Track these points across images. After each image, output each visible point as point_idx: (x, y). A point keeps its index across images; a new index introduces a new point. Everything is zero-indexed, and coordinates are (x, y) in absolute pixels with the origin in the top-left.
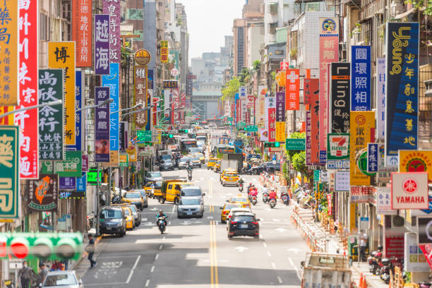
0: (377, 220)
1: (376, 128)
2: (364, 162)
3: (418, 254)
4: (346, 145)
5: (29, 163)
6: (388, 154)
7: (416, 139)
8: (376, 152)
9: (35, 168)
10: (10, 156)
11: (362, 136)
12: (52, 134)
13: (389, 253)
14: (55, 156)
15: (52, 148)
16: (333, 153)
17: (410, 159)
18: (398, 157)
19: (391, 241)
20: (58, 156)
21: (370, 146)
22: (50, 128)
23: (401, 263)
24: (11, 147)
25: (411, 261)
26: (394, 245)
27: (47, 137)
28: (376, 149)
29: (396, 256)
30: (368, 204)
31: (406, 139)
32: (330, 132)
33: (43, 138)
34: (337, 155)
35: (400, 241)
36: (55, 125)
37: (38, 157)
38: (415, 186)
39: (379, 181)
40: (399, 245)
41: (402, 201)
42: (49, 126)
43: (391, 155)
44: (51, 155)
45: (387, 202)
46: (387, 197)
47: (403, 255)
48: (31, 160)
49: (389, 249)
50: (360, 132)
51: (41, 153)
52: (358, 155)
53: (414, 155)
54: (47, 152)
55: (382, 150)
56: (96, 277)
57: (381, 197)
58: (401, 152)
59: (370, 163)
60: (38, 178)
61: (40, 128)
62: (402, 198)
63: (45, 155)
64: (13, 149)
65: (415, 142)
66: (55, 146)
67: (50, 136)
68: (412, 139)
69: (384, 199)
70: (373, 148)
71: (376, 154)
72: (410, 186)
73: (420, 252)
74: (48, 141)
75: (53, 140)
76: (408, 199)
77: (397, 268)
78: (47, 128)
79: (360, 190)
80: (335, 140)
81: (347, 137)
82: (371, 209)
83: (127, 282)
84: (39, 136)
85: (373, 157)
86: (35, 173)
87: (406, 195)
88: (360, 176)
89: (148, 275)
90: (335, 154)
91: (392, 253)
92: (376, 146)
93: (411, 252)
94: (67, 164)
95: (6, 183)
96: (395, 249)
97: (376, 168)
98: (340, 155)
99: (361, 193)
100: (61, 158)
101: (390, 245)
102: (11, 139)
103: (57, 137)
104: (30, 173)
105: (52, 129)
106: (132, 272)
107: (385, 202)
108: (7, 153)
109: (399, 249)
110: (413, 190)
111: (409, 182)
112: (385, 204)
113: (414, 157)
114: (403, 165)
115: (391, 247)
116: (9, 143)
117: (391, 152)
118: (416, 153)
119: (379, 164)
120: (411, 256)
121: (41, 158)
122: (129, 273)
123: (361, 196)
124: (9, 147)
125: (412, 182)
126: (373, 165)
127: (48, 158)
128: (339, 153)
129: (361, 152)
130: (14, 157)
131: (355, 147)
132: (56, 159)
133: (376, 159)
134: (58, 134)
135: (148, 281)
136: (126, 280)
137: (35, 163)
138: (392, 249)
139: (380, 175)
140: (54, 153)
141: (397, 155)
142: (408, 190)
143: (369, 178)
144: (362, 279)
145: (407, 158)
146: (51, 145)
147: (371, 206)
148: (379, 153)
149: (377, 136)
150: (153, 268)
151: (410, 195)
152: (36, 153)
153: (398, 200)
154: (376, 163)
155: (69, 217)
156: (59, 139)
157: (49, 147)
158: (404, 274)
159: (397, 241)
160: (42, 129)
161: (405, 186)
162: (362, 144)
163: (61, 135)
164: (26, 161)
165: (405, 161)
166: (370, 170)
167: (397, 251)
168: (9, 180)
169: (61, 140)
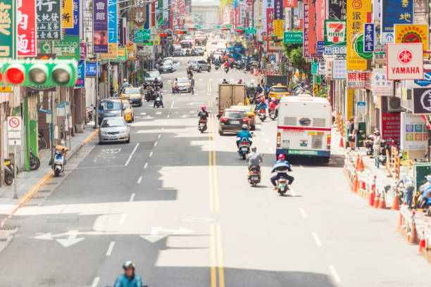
0: (374, 105)
1: (372, 12)
2: (360, 45)
3: (414, 133)
4: (343, 30)
5: (27, 41)
6: (384, 31)
7: (412, 16)
8: (372, 31)
9: (33, 46)
10: (7, 23)
11: (358, 20)
12: (50, 14)
13: (385, 135)
14: (53, 35)
15: (50, 28)
16: (330, 39)
17: (406, 33)
18: (394, 34)
19: (388, 123)
20: (56, 36)
21: (366, 25)
22: (48, 8)
23: (397, 144)
24: (8, 14)
25: (407, 140)
26: (390, 127)
27: (45, 17)
28: (372, 29)
29: (393, 138)
30: (365, 90)
31: (402, 16)
32: (327, 18)
33: (41, 18)
34: (334, 40)
35: (396, 123)
36: (53, 5)
37: (36, 36)
38: (410, 57)
39: (375, 62)
40: (394, 127)
41: (398, 71)
42: (47, 7)
43: (387, 31)
44: (49, 35)
45: (384, 83)
46: (383, 78)
47: (399, 137)
48: (29, 37)
49: (385, 131)
50: (357, 16)
51: (40, 33)
52: (354, 38)
53: (410, 29)
54: (45, 32)
55: (378, 30)
56: (95, 161)
57: (377, 78)
58: (396, 26)
59: (366, 42)
60: (36, 56)
61: (38, 7)
62: (398, 68)
63: (43, 35)
64: (11, 17)
65: (411, 19)
66: (52, 26)
67: (48, 16)
68: (407, 15)
69: (381, 81)
70: (369, 27)
71: (372, 33)
72: (406, 57)
73: (416, 131)
74: (46, 21)
75: (51, 20)
76: (403, 70)
77: (393, 148)
78: (45, 8)
79: (357, 76)
80: (331, 26)
81: (344, 23)
82: (368, 95)
83: (126, 165)
84: (36, 16)
85: (369, 37)
86: (33, 50)
87: (401, 65)
88: (357, 60)
89: (147, 159)
90: (332, 41)
91: (388, 135)
92: (372, 25)
93: (407, 131)
94: (65, 48)
95: (4, 51)
96: (391, 131)
97: (372, 48)
98: (337, 41)
99: (358, 80)
100: (59, 38)
101: (387, 127)
102: (9, 7)
103: (55, 17)
104: (29, 51)
105: (50, 9)
106: (131, 157)
107: (381, 83)
108: (4, 21)
109: (396, 131)
110: (408, 60)
111: (404, 52)
112: (381, 85)
113: (410, 31)
114: (399, 39)
115: (387, 130)
116: (7, 11)
117: (387, 29)
118: (412, 27)
119: (375, 43)
120: (407, 134)
121: (40, 38)
122: (128, 158)
123: (358, 82)
124: (6, 15)
125: (408, 52)
126: (369, 44)
127: (46, 38)
128: (336, 39)
129: (357, 35)
130: (11, 24)
131: (352, 31)
132: (54, 38)
133: (373, 39)
134: (56, 14)
135: (146, 164)
136: (125, 164)
137: (33, 41)
138: (388, 131)
139: (377, 57)
140: (52, 33)
141: (393, 31)
142: (403, 61)
143: (366, 60)
144: (359, 160)
145: (403, 31)
146: (49, 25)
147: (368, 91)
148: (375, 33)
149: (373, 18)
150: (152, 153)
151: (405, 66)
152: (34, 31)
153: (394, 71)
154: (372, 43)
155: (68, 104)
156: (57, 19)
157: (47, 27)
158: (400, 155)
159: (393, 123)
160: (40, 9)
161: (401, 57)
162: (358, 28)
163: (59, 15)
164: (24, 39)
165: (400, 35)
166: (366, 49)
167: (393, 133)
168: (7, 48)
169: (58, 20)
